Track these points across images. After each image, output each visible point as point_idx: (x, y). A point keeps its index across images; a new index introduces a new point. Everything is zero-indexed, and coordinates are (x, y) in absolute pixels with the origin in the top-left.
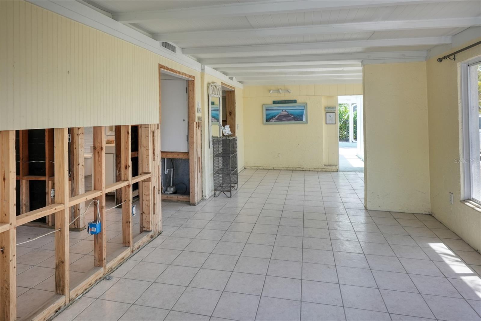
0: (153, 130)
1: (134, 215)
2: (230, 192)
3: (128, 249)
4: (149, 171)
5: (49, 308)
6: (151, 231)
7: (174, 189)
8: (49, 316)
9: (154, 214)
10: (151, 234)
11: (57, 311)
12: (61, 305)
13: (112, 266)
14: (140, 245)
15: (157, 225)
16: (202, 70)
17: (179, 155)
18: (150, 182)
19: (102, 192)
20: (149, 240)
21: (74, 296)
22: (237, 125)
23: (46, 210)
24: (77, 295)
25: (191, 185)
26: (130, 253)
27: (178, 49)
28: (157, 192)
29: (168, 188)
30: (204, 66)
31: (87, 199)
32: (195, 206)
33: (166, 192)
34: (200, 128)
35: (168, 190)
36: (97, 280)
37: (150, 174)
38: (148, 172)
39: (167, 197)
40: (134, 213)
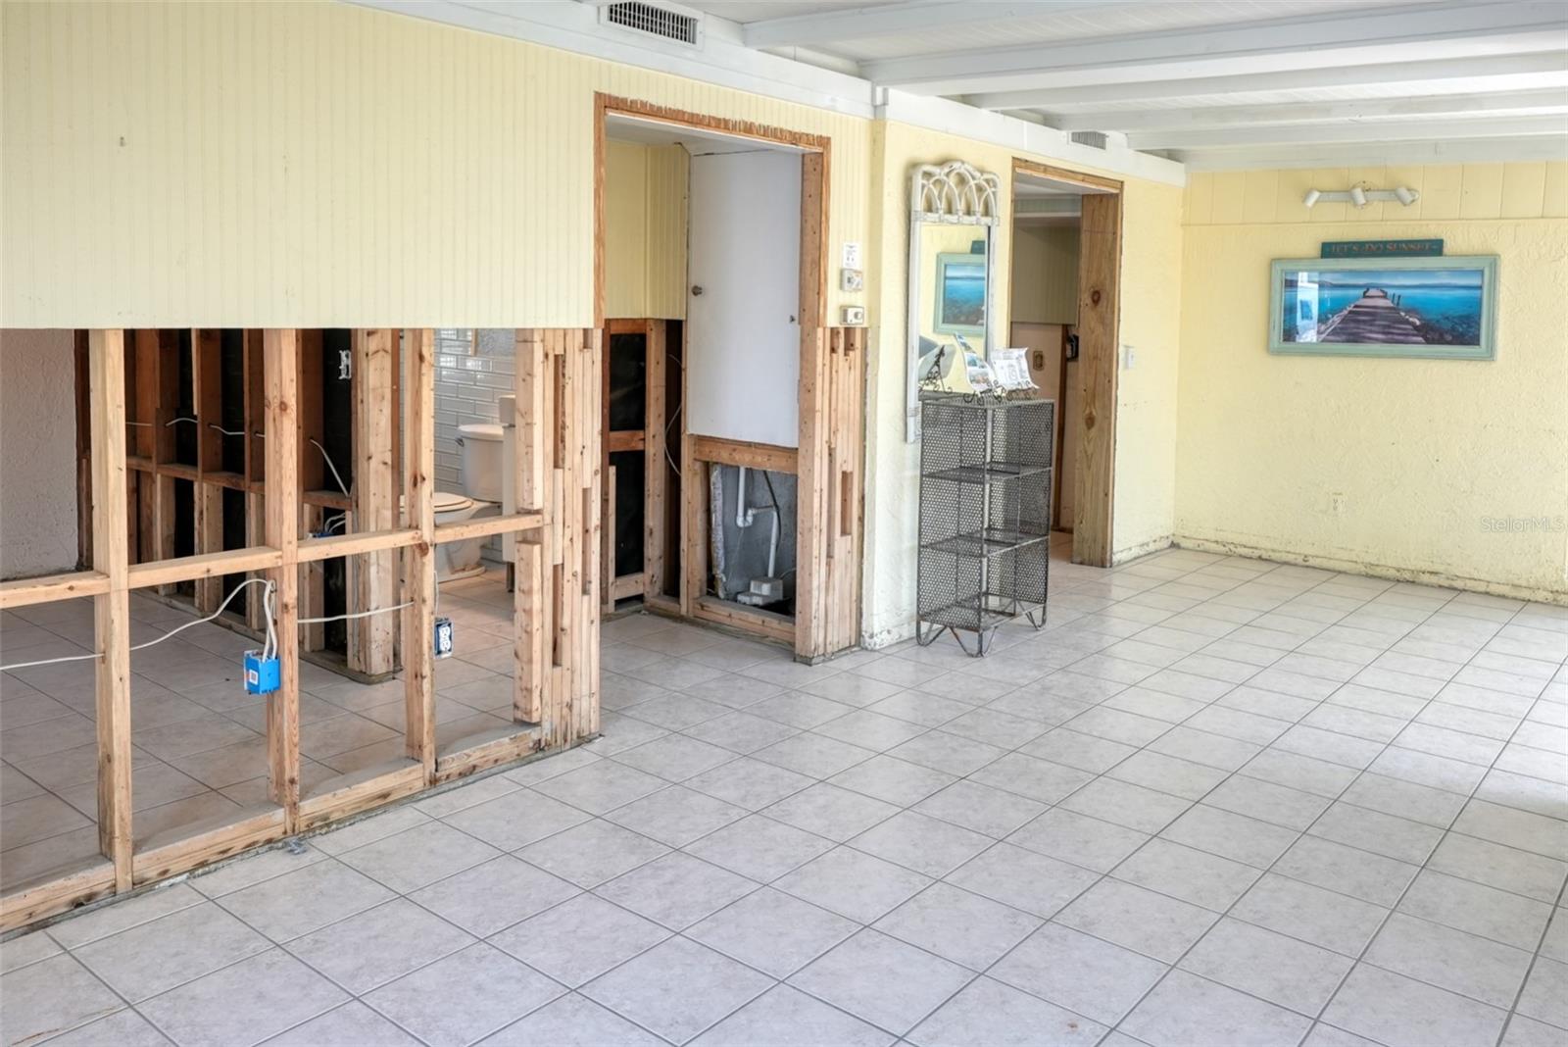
0: (559, 351)
1: (444, 656)
2: (976, 635)
3: (414, 767)
4: (532, 504)
5: (49, 886)
6: (537, 724)
7: (773, 589)
8: (46, 911)
9: (555, 663)
10: (534, 734)
11: (82, 904)
12: (95, 889)
13: (332, 812)
14: (474, 767)
15: (570, 707)
16: (875, 107)
17: (773, 458)
18: (537, 548)
19: (281, 557)
20: (524, 754)
21: (152, 873)
22: (1127, 347)
23: (34, 587)
24: (165, 872)
25: (798, 581)
26: (419, 785)
27: (707, 28)
28: (571, 588)
29: (752, 584)
30: (885, 91)
31: (208, 571)
32: (810, 665)
33: (740, 598)
34: (855, 355)
35: (752, 590)
36: (254, 843)
37: (539, 517)
38: (530, 507)
39: (730, 616)
40: (442, 648)
